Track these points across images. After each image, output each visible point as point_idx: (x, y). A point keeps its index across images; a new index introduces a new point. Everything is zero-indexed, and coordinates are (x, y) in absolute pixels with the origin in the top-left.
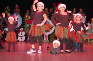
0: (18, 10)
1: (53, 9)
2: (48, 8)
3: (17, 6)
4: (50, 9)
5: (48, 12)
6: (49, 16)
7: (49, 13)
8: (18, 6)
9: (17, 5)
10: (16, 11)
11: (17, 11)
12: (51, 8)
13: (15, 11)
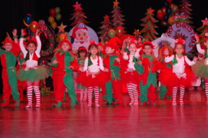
0: (82, 15)
1: (166, 10)
2: (152, 9)
3: (78, 6)
4: (159, 11)
5: (153, 19)
6: (156, 27)
7: (157, 21)
8: (81, 7)
9: (79, 3)
10: (77, 18)
11: (80, 17)
12: (161, 8)
13: (74, 19)
